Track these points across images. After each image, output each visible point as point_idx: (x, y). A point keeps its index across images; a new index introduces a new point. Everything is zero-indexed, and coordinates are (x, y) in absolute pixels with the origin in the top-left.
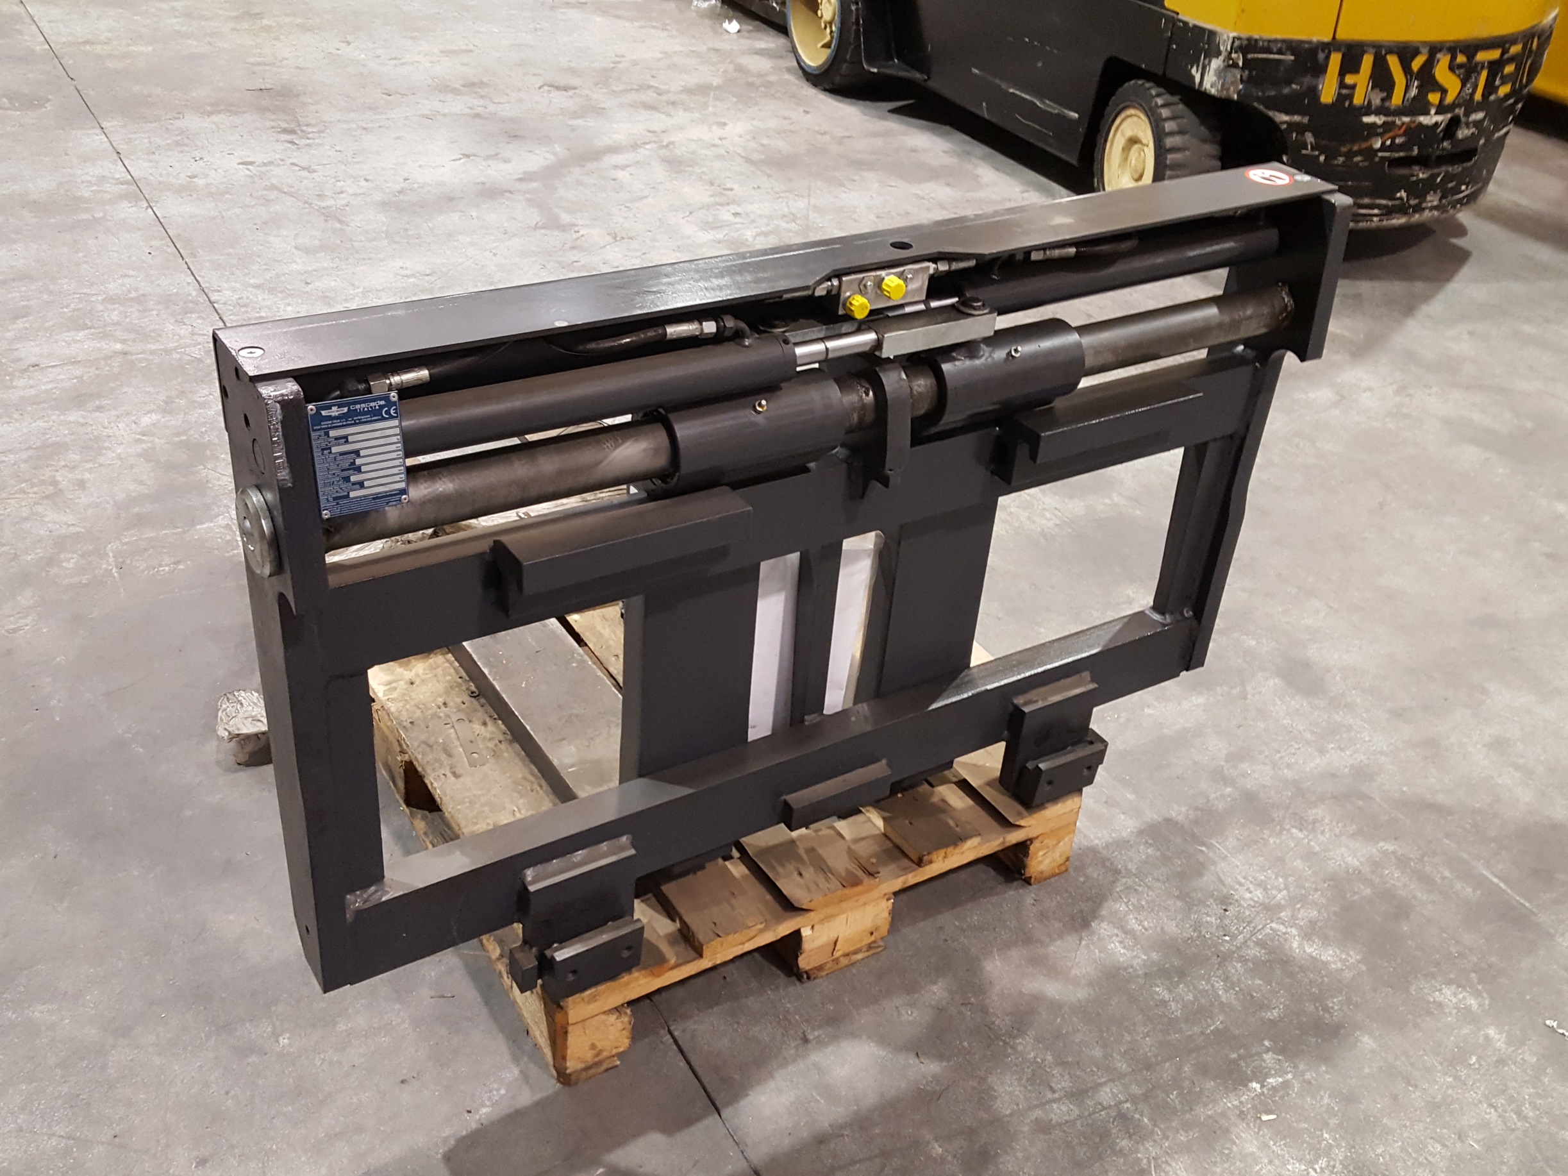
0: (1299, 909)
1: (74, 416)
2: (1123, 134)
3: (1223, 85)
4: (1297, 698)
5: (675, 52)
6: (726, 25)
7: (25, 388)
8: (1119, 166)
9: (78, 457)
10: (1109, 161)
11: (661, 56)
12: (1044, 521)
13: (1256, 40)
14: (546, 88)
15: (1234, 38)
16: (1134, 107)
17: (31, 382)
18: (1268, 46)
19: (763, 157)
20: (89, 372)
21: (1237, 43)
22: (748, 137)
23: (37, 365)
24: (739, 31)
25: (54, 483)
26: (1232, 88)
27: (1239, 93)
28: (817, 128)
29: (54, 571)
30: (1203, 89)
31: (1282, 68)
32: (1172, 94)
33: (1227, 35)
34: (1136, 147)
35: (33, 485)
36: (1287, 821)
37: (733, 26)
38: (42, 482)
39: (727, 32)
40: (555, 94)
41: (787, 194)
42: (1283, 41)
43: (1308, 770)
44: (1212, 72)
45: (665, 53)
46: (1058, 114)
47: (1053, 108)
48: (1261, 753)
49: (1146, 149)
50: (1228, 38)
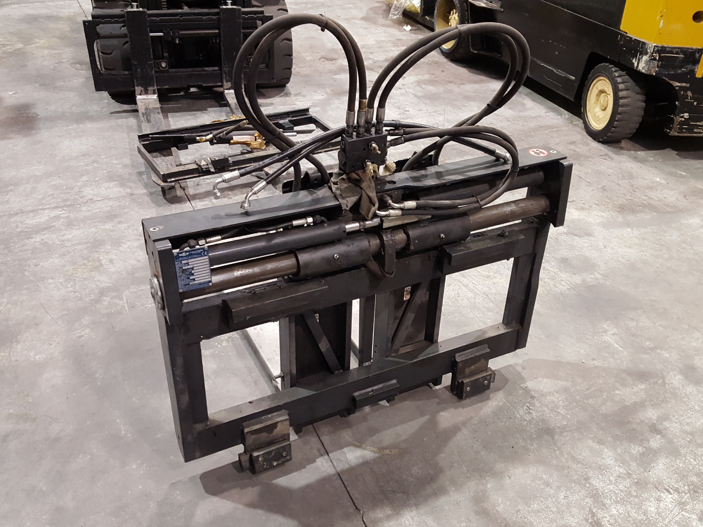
0: (696, 504)
1: (108, 226)
2: (597, 88)
3: (648, 68)
4: (690, 386)
5: (381, 41)
6: (405, 27)
7: (86, 211)
8: (595, 103)
9: (110, 247)
10: (589, 100)
11: (375, 43)
12: (561, 287)
13: (665, 47)
14: (322, 59)
15: (655, 46)
16: (604, 76)
17: (89, 208)
18: (671, 50)
19: (423, 94)
20: (115, 204)
21: (656, 49)
22: (416, 84)
23: (91, 200)
24: (410, 30)
25: (100, 260)
26: (653, 70)
27: (656, 72)
28: (448, 79)
29: (98, 306)
30: (638, 69)
31: (678, 61)
32: (622, 71)
33: (651, 44)
34: (603, 94)
35: (89, 261)
36: (688, 455)
37: (409, 28)
38: (94, 260)
39: (405, 30)
40: (327, 62)
41: (435, 113)
42: (678, 48)
43: (697, 426)
44: (643, 62)
45: (377, 41)
46: (565, 76)
47: (562, 73)
48: (674, 417)
49: (608, 96)
50: (652, 46)
